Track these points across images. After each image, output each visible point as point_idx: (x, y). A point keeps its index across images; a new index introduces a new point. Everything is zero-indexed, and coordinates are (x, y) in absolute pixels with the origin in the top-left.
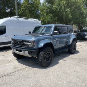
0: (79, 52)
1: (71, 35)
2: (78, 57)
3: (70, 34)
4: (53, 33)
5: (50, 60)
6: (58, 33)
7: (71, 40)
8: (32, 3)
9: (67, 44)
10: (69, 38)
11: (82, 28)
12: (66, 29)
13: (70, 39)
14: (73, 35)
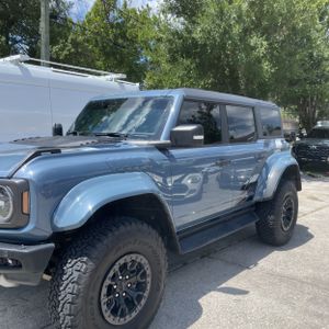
0: (312, 236)
1: (272, 152)
2: (310, 271)
3: (266, 145)
4: (173, 135)
5: (139, 308)
6: (202, 137)
7: (273, 177)
8: (120, 21)
9: (251, 198)
10: (260, 162)
11: (315, 124)
12: (251, 123)
13: (267, 168)
14: (282, 150)
